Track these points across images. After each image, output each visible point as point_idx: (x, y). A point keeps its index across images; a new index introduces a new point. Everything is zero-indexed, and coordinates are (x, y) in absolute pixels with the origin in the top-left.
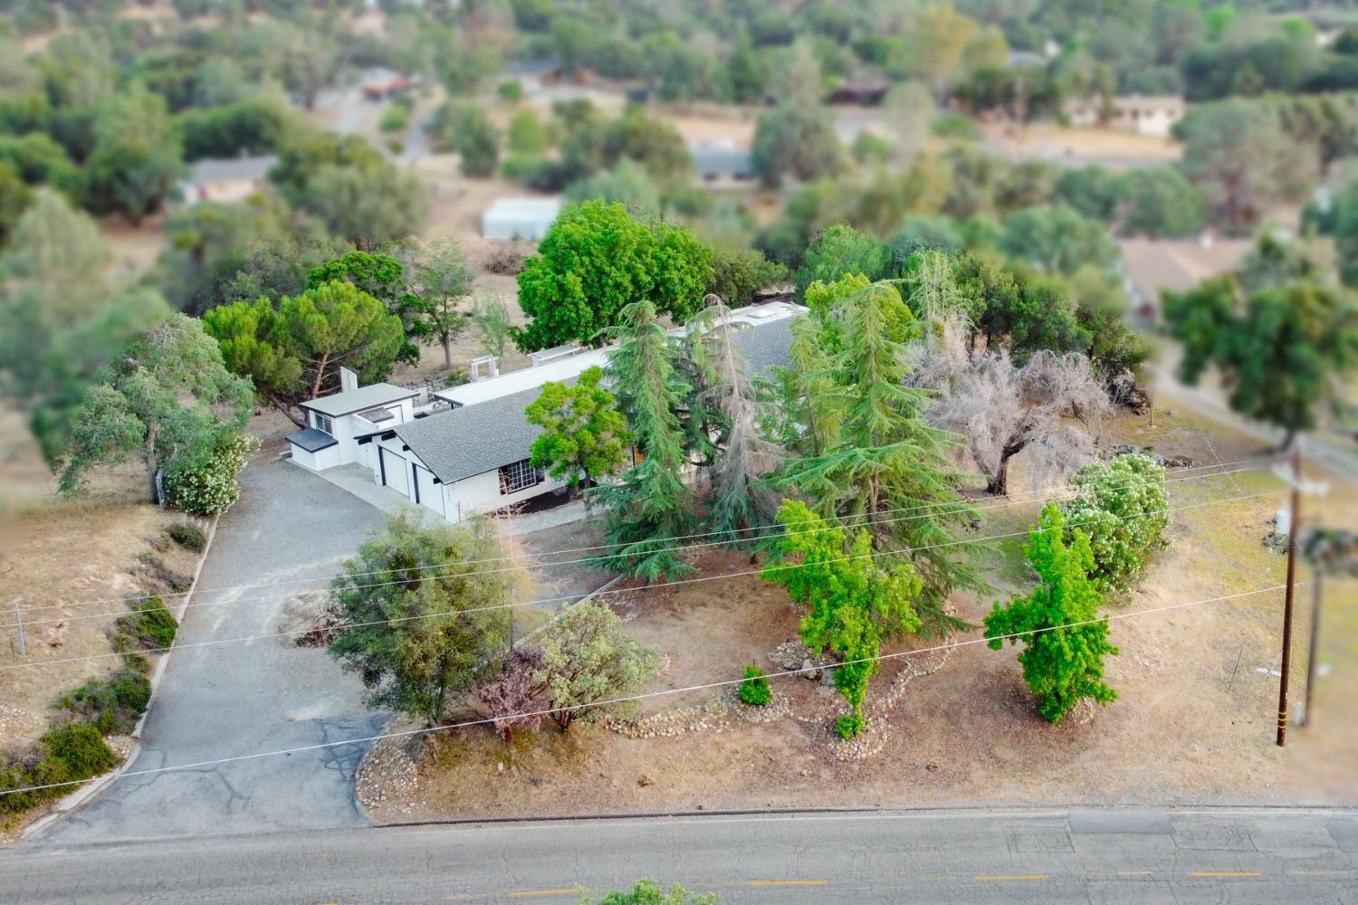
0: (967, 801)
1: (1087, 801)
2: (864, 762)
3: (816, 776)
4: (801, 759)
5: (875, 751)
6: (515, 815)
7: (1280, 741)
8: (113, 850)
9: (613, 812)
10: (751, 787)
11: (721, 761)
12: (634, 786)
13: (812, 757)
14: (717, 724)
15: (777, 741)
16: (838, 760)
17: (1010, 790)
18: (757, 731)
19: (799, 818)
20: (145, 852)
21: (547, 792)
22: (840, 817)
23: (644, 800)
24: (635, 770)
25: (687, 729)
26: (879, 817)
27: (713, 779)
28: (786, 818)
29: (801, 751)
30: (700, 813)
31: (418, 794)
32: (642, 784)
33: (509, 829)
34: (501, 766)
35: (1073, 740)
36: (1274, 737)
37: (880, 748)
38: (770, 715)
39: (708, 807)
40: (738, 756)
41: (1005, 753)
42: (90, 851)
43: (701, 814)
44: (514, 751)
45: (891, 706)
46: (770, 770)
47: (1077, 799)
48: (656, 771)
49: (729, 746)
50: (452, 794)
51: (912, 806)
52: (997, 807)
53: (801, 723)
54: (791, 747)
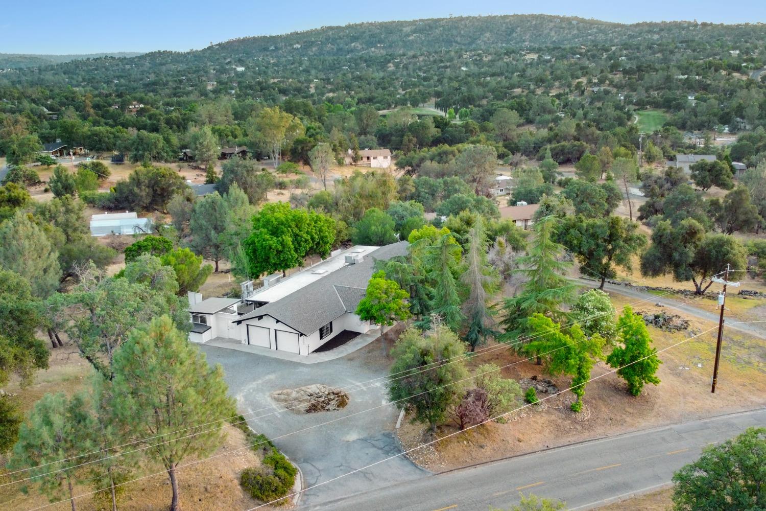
1: (672, 422)
5: (589, 416)
6: (484, 461)
7: (713, 391)
8: (339, 503)
9: (518, 454)
14: (528, 414)
17: (643, 423)
18: (544, 414)
20: (354, 501)
21: (488, 451)
23: (525, 447)
24: (513, 436)
26: (611, 439)
28: (580, 446)
30: (548, 448)
31: (441, 459)
32: (520, 441)
34: (465, 443)
36: (711, 389)
37: (590, 414)
38: (543, 408)
39: (550, 446)
40: (545, 425)
43: (550, 449)
47: (669, 422)
48: (521, 435)
50: (454, 456)
51: (618, 434)
52: (645, 429)
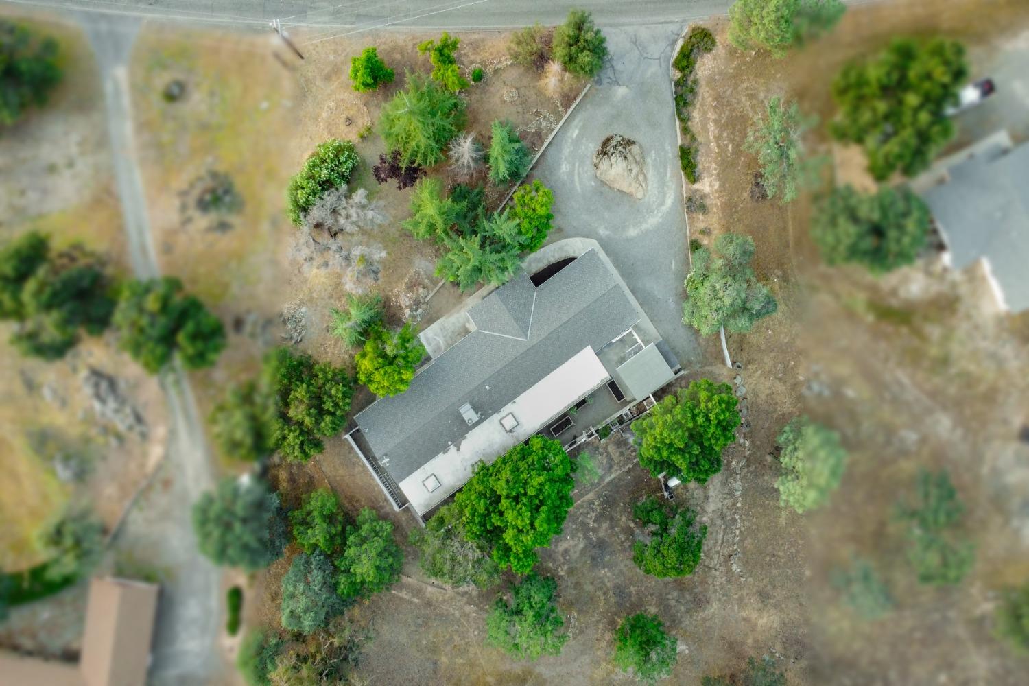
4: (466, 51)
11: (491, 49)
13: (463, 52)
14: (491, 63)
15: (472, 57)
17: (401, 39)
18: (478, 61)
20: (655, 19)
29: (465, 54)
38: (473, 67)
40: (486, 51)
41: (398, 57)
54: (468, 56)
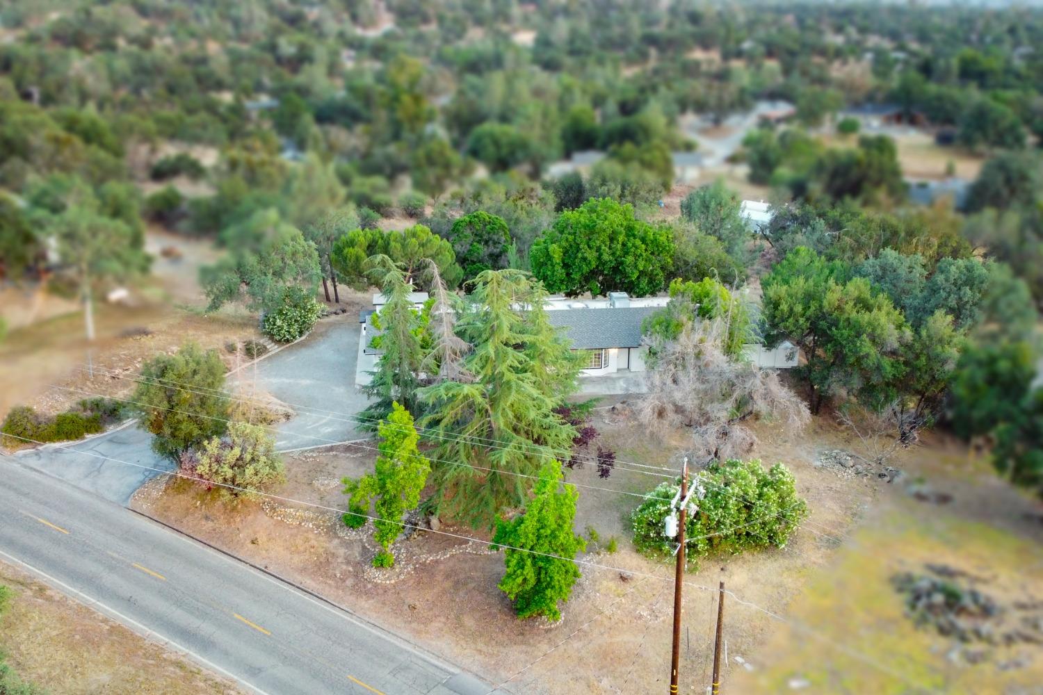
0: (407, 635)
1: (479, 674)
2: (376, 585)
3: (343, 581)
4: (344, 567)
5: (388, 582)
6: (183, 530)
8: (34, 473)
9: (225, 550)
10: (303, 570)
11: (302, 549)
12: (248, 541)
13: (351, 569)
14: (319, 528)
15: (341, 552)
16: (363, 577)
17: (444, 643)
18: (336, 541)
19: (307, 598)
21: (208, 526)
22: (328, 608)
23: (246, 551)
24: (255, 533)
25: (300, 523)
26: (349, 619)
27: (289, 556)
28: (299, 594)
29: (349, 563)
31: (156, 501)
32: (253, 542)
33: (176, 535)
34: (199, 502)
35: (522, 634)
37: (393, 582)
38: (352, 537)
39: (271, 569)
40: (312, 550)
42: (27, 470)
43: (265, 572)
44: (209, 497)
45: (428, 562)
46: (322, 566)
47: (476, 669)
48: (265, 539)
49: (313, 542)
50: (169, 507)
51: (373, 622)
52: (420, 647)
53: (364, 547)
54: (346, 559)
